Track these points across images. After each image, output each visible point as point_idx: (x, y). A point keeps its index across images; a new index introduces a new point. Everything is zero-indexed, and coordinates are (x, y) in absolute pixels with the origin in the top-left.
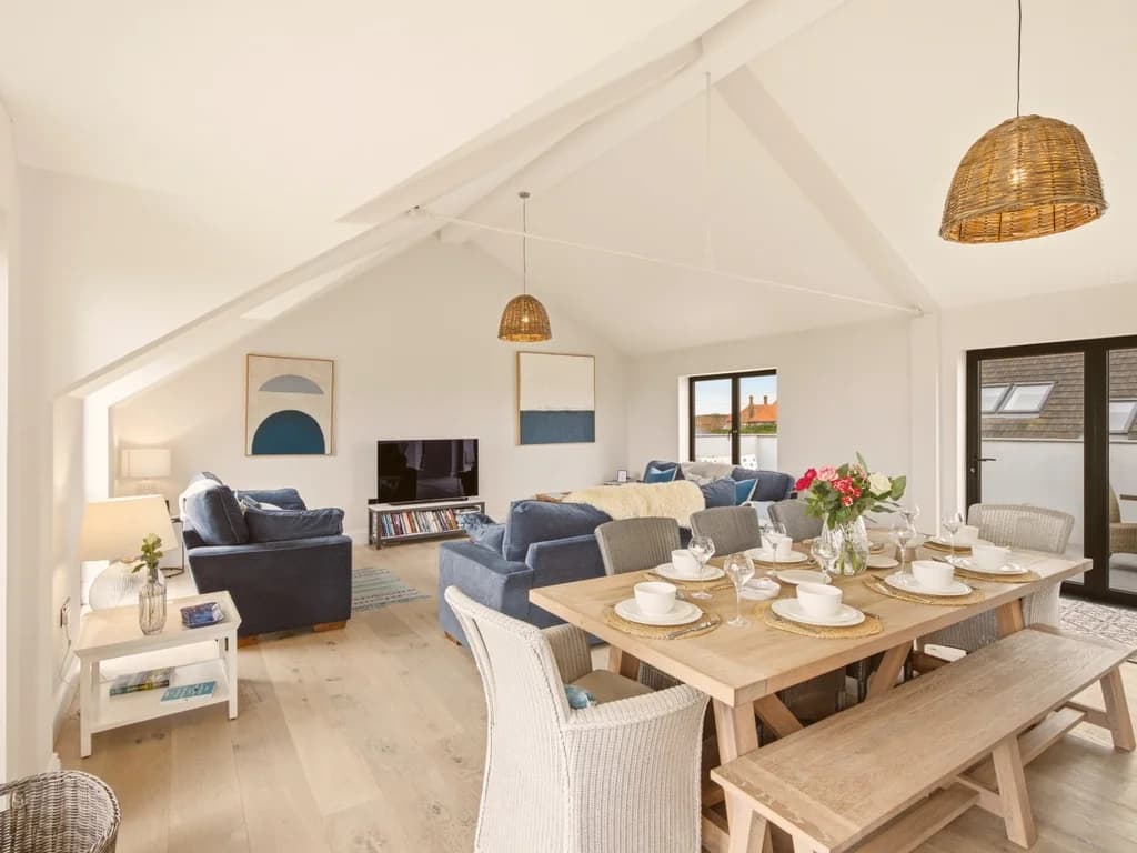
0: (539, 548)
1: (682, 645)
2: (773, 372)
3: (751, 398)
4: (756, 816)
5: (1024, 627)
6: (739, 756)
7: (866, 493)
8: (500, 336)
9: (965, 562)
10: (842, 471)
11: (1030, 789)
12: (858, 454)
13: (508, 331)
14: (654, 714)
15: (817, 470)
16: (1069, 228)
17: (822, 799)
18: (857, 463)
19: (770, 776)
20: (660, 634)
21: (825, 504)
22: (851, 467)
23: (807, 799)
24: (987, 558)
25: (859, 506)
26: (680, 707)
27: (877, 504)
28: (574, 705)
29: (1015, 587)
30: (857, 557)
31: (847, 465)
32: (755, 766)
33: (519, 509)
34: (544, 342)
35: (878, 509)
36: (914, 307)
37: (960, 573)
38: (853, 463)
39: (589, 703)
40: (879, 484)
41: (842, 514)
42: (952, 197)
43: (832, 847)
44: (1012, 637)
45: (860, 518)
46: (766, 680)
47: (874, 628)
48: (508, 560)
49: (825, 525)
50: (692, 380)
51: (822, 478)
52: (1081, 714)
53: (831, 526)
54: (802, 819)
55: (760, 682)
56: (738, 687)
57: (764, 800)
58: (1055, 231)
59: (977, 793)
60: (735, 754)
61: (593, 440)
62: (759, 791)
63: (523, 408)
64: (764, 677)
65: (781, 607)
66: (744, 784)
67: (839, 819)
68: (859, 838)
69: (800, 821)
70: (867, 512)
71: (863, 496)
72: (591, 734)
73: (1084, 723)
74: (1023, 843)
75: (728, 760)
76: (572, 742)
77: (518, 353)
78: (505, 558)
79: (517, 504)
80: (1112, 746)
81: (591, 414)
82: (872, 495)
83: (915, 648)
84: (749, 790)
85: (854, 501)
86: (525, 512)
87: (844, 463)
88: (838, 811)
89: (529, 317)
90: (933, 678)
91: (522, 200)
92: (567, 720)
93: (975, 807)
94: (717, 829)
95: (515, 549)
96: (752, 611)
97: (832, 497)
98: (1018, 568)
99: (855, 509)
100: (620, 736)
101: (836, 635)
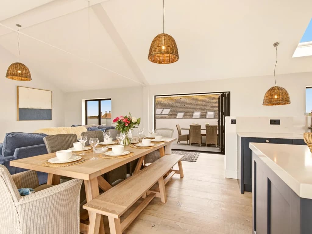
0: (20, 149)
1: (73, 167)
2: (110, 99)
3: (106, 111)
4: (97, 215)
5: (165, 155)
6: (93, 199)
7: (131, 122)
8: (7, 76)
9: (153, 140)
10: (125, 117)
11: (166, 190)
12: (129, 113)
13: (10, 74)
14: (59, 191)
15: (119, 117)
16: (172, 63)
17: (117, 203)
18: (129, 115)
19: (103, 202)
20: (65, 165)
21: (121, 126)
22: (128, 117)
23: (113, 204)
24: (158, 138)
25: (129, 126)
26: (71, 186)
27: (134, 126)
28: (23, 195)
29: (163, 144)
30: (129, 140)
31: (127, 116)
32: (98, 200)
33: (10, 136)
34: (28, 82)
35: (134, 127)
36: (144, 84)
37: (152, 142)
38: (128, 116)
39: (30, 193)
40: (134, 120)
41: (125, 128)
42: (151, 49)
43: (119, 214)
44: (162, 157)
45: (130, 130)
46: (100, 171)
47: (132, 154)
48: (5, 156)
49: (121, 132)
50: (86, 101)
51: (120, 119)
52: (175, 172)
53: (122, 132)
54: (111, 210)
55: (98, 171)
56: (90, 174)
57: (100, 209)
58: (170, 63)
59: (155, 194)
60: (92, 199)
61: (51, 119)
62: (98, 207)
63: (20, 107)
64: (100, 170)
65: (108, 153)
66: (94, 206)
67: (121, 206)
68: (127, 210)
69: (110, 211)
70: (132, 128)
71: (130, 123)
72: (31, 204)
73: (175, 174)
74: (164, 202)
75: (89, 201)
76: (21, 209)
77: (18, 87)
78: (3, 155)
79: (9, 134)
80: (180, 177)
81: (51, 110)
82: (133, 123)
83: (143, 165)
84: (95, 207)
85: (128, 125)
86: (13, 137)
87: (126, 115)
88: (121, 205)
89: (22, 71)
90: (146, 168)
91: (18, 27)
92: (18, 200)
93: (155, 197)
94: (86, 225)
95: (7, 151)
96: (99, 156)
97: (122, 124)
98: (163, 140)
99: (129, 127)
100: (45, 201)
101: (122, 157)
